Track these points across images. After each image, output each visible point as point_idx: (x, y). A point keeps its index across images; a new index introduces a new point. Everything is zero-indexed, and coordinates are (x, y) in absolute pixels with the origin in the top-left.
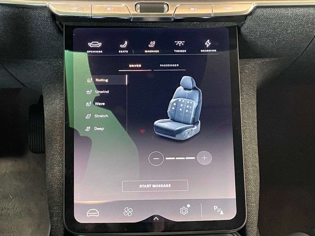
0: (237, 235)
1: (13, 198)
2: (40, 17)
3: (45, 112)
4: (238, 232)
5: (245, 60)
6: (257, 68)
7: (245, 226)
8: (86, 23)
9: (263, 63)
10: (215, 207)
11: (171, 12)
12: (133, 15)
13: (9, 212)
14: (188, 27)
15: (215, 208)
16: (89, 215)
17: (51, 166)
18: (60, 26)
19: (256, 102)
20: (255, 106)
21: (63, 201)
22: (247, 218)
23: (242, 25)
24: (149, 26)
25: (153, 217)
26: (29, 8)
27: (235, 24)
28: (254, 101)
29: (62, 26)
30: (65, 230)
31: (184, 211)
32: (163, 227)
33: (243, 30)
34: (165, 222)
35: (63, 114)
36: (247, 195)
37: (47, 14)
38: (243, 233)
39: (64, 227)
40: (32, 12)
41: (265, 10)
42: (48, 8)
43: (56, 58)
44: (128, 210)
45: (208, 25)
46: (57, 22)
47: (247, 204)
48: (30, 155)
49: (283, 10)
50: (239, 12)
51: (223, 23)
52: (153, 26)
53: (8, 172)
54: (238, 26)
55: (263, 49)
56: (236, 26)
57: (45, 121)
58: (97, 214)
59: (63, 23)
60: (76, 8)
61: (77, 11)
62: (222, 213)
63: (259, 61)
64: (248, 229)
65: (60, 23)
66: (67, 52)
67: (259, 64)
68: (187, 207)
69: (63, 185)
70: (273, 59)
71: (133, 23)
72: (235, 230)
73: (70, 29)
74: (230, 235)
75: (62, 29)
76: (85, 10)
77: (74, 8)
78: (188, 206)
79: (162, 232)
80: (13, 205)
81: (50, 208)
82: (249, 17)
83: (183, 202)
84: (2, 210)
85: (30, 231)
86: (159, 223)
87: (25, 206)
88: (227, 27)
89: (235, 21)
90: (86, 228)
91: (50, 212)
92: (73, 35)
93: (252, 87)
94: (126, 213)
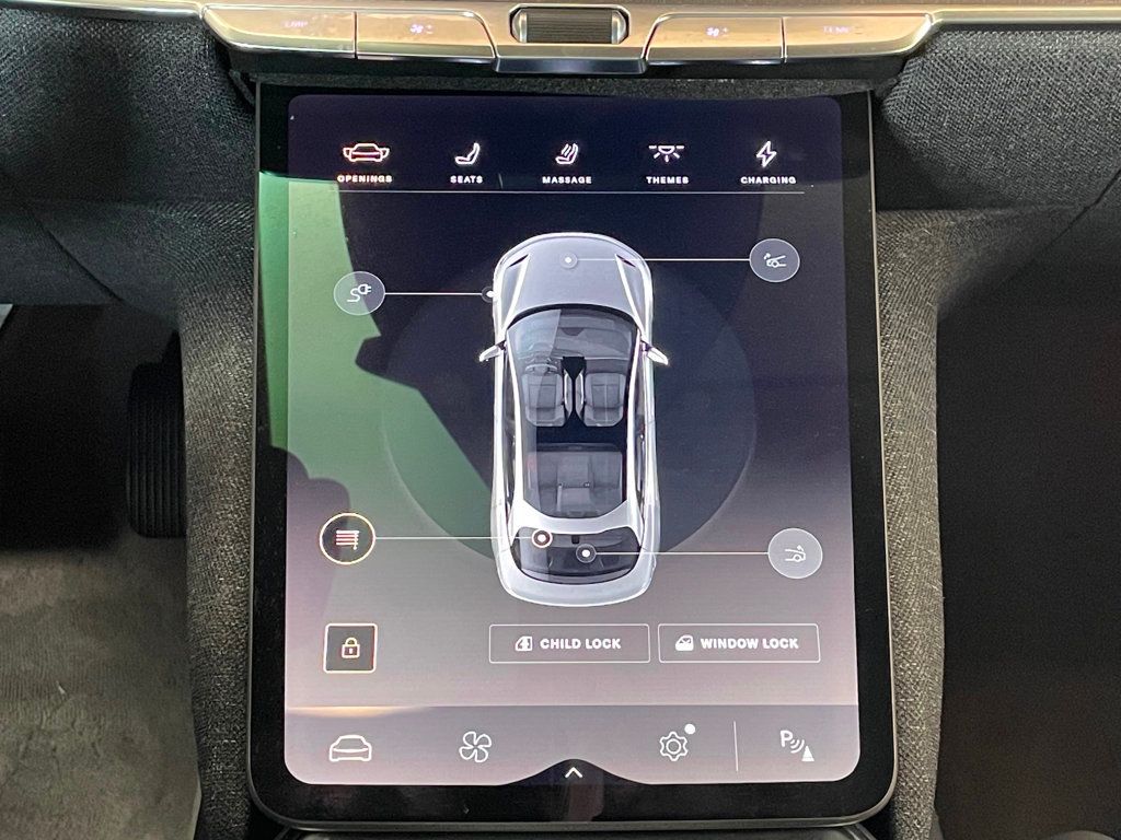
0: (861, 835)
1: (69, 697)
2: (174, 54)
3: (186, 391)
4: (866, 823)
5: (895, 217)
6: (942, 245)
7: (890, 804)
8: (337, 77)
9: (960, 226)
10: (785, 736)
11: (637, 41)
12: (503, 49)
13: (53, 743)
14: (700, 97)
15: (783, 739)
16: (336, 755)
17: (205, 581)
18: (244, 88)
19: (934, 364)
20: (933, 379)
21: (246, 706)
22: (899, 775)
23: (890, 89)
24: (557, 90)
25: (563, 766)
26: (137, 21)
27: (863, 88)
28: (929, 362)
29: (252, 87)
30: (255, 814)
31: (674, 747)
32: (597, 805)
33: (894, 108)
34: (606, 786)
35: (249, 397)
36: (897, 693)
37: (197, 44)
38: (883, 828)
39: (248, 796)
41: (970, 40)
42: (203, 22)
43: (229, 198)
44: (476, 742)
45: (768, 91)
46: (235, 74)
47: (899, 727)
48: (132, 542)
49: (1036, 41)
50: (879, 44)
51: (820, 83)
52: (574, 90)
53: (51, 603)
54: (872, 92)
55: (964, 175)
56: (865, 93)
57: (187, 423)
58: (365, 754)
59: (254, 77)
60: (301, 25)
61: (302, 33)
62: (808, 756)
63: (946, 220)
64: (902, 815)
65: (245, 77)
66: (266, 180)
67: (949, 231)
68: (685, 735)
69: (246, 650)
70: (998, 212)
71: (503, 80)
72: (856, 818)
73: (279, 98)
74: (838, 835)
75: (249, 98)
76: (332, 30)
77: (295, 25)
78: (690, 729)
79: (595, 819)
80: (70, 719)
81: (199, 731)
82: (913, 64)
83: (673, 717)
84: (30, 738)
85: (128, 813)
86: (583, 788)
87: (109, 723)
88: (836, 98)
89: (863, 77)
90: (326, 802)
91: (198, 742)
92: (288, 118)
93: (921, 312)
94: (467, 753)
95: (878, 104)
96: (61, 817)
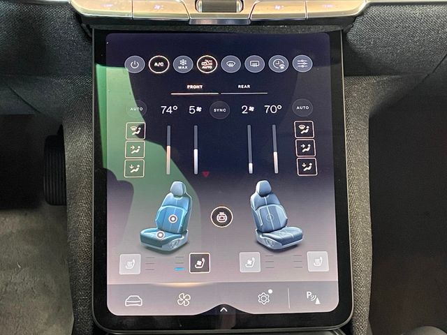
0: (339, 333)
1: (22, 269)
2: (59, 18)
3: (66, 153)
4: (342, 328)
5: (352, 79)
6: (371, 90)
7: (352, 319)
8: (125, 26)
9: (378, 82)
10: (309, 294)
11: (247, 11)
12: (192, 15)
13: (16, 288)
14: (272, 33)
15: (308, 295)
16: (128, 303)
17: (74, 232)
18: (88, 31)
19: (367, 139)
20: (367, 145)
21: (91, 283)
22: (354, 308)
23: (349, 29)
24: (215, 31)
25: (219, 307)
26: (42, 5)
27: (339, 29)
28: (366, 138)
29: (91, 30)
30: (94, 325)
31: (264, 299)
32: (233, 323)
33: (350, 36)
34: (237, 315)
35: (91, 156)
36: (353, 275)
37: (69, 14)
38: (348, 330)
39: (92, 320)
40: (47, 11)
41: (381, 9)
42: (70, 5)
43: (82, 74)
44: (184, 297)
45: (300, 30)
46: (84, 25)
47: (354, 289)
48: (46, 207)
49: (408, 9)
50: (345, 12)
51: (321, 27)
52: (221, 31)
53: (15, 232)
54: (342, 30)
55: (379, 63)
56: (339, 31)
57: (67, 166)
58: (140, 303)
59: (91, 26)
60: (110, 5)
61: (111, 9)
62: (318, 302)
63: (373, 80)
64: (356, 324)
65: (88, 26)
66: (98, 66)
67: (373, 84)
68: (268, 294)
69: (91, 260)
70: (393, 77)
71: (193, 27)
72: (338, 327)
73: (102, 34)
74: (329, 333)
75: (89, 34)
76: (123, 8)
77: (108, 6)
78: (270, 291)
79: (232, 328)
80: (23, 278)
81: (73, 293)
82: (359, 19)
83: (263, 287)
84: (7, 286)
85: (47, 316)
86: (228, 316)
87: (38, 279)
88: (328, 33)
89: (339, 24)
90: (124, 322)
91: (72, 297)
92: (106, 43)
93: (363, 118)
94: (181, 302)
95: (345, 35)
96: (19, 318)
